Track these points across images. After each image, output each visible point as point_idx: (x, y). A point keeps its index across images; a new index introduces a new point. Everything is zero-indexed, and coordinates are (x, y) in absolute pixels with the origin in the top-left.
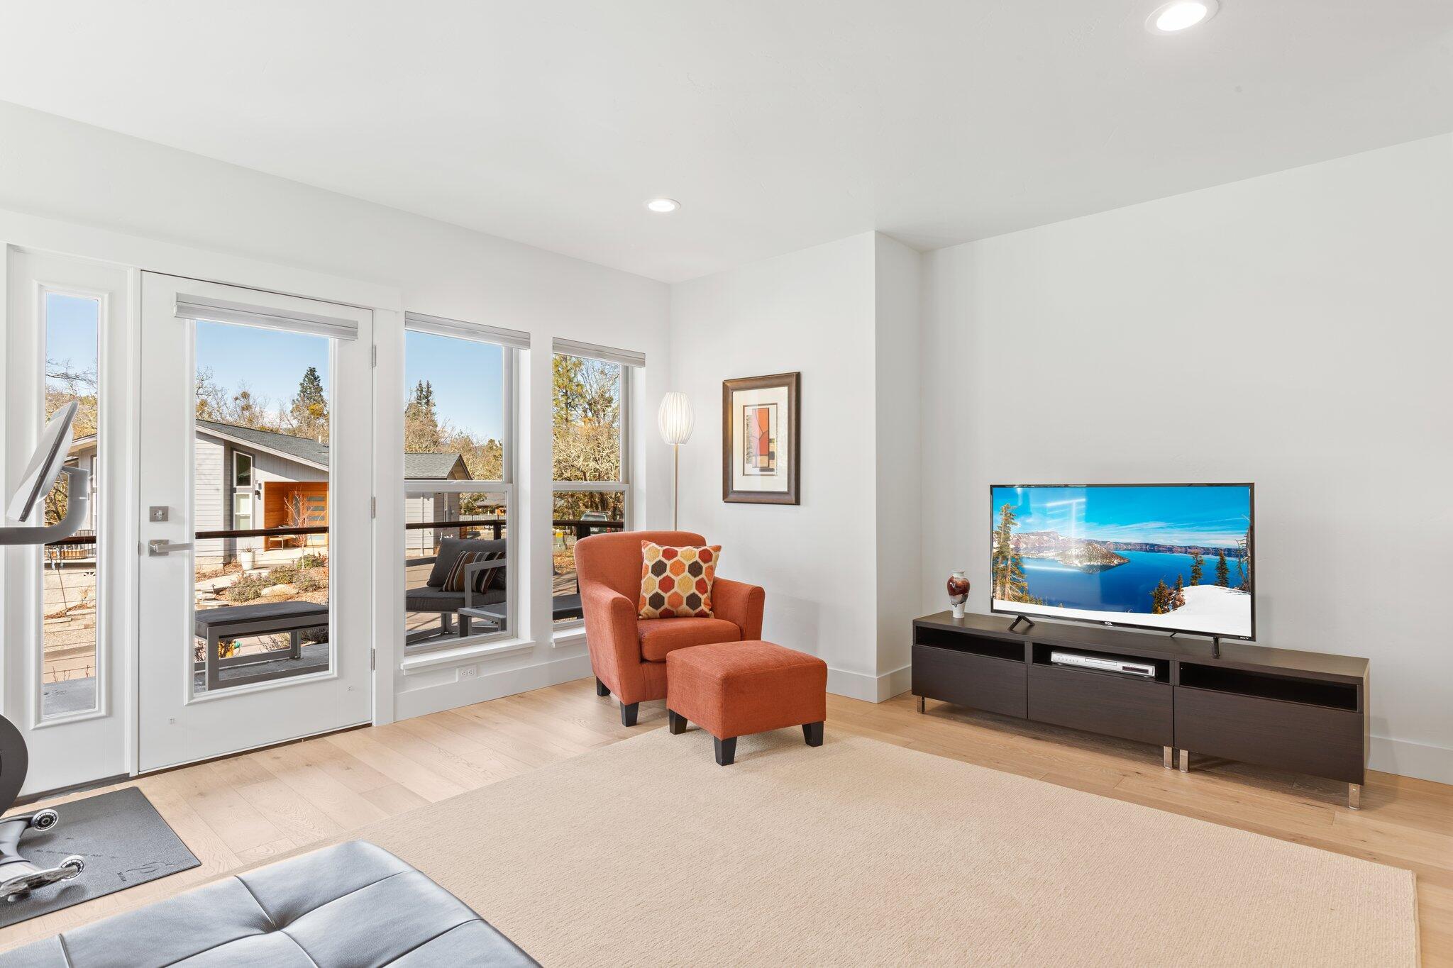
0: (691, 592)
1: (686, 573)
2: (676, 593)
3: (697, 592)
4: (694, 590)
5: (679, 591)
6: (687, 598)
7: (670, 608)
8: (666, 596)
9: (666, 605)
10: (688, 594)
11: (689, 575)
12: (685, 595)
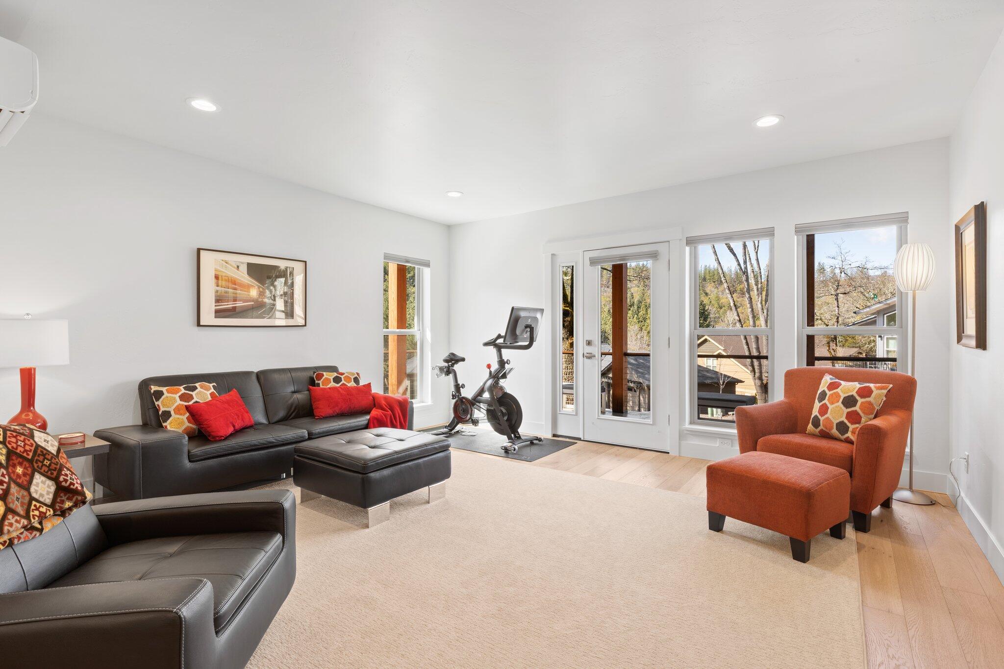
0: (841, 420)
1: (840, 404)
2: (828, 418)
3: (846, 421)
4: (844, 419)
5: (830, 417)
6: (837, 424)
7: (824, 429)
8: (822, 419)
9: (821, 427)
10: (838, 421)
11: (842, 406)
12: (835, 422)
